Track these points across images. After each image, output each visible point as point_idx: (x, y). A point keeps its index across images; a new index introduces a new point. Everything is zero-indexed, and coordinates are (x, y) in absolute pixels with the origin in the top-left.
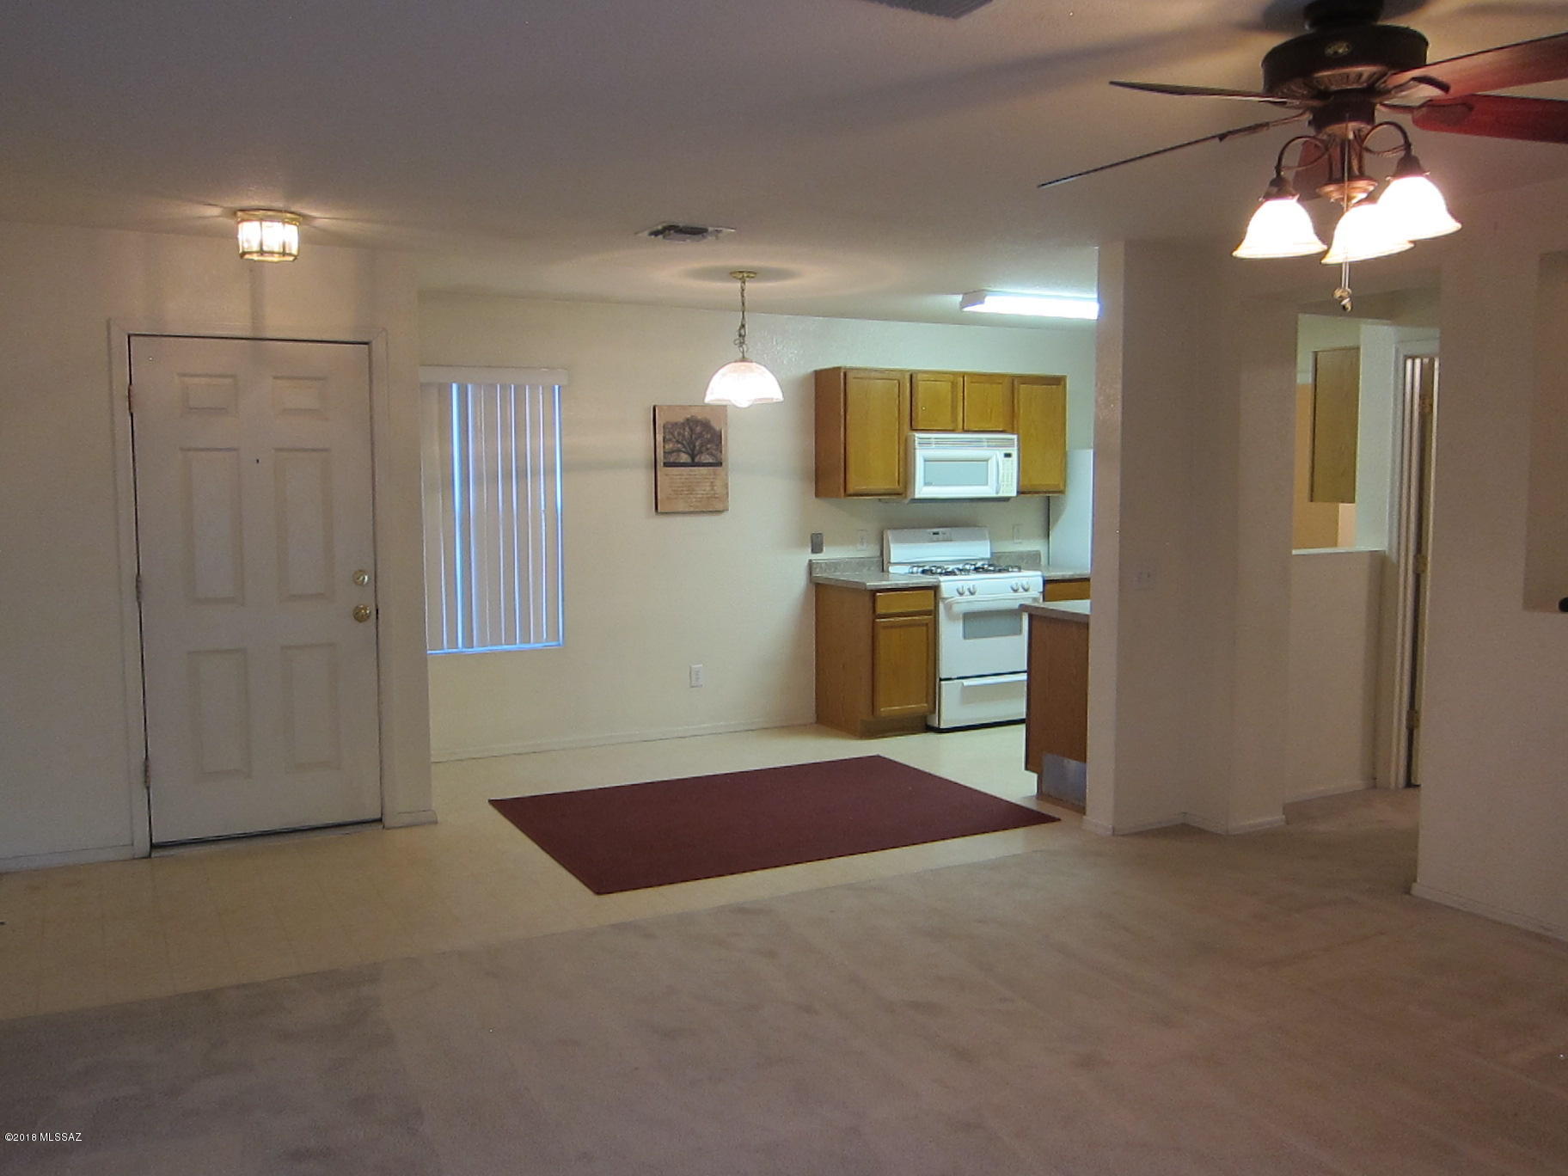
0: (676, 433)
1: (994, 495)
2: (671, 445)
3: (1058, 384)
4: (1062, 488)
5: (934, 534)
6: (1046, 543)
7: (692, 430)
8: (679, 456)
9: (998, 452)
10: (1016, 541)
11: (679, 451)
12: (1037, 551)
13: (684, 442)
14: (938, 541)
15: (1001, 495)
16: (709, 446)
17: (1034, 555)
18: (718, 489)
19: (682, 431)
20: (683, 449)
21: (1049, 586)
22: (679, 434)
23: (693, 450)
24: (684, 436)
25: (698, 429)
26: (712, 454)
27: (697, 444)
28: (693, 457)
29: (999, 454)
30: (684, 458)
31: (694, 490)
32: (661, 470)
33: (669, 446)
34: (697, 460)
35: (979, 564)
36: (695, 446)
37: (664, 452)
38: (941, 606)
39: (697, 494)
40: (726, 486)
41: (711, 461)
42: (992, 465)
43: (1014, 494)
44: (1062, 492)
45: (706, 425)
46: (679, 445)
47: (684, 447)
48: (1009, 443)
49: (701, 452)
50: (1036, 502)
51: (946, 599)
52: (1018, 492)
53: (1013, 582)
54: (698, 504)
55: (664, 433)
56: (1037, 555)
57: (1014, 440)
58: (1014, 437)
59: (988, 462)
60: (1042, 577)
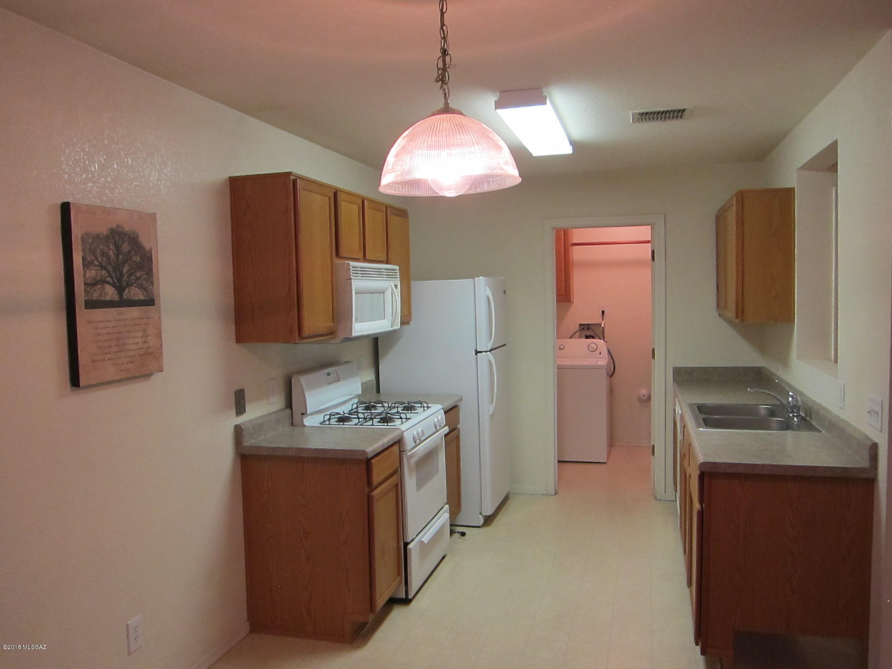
0: (98, 252)
1: (390, 328)
2: (94, 273)
3: (405, 217)
5: (327, 375)
7: (118, 248)
8: (103, 289)
9: (392, 283)
10: (360, 373)
11: (103, 282)
13: (110, 268)
14: (332, 382)
15: (394, 328)
16: (139, 274)
18: (152, 341)
19: (106, 250)
20: (108, 279)
21: (446, 417)
22: (103, 254)
23: (119, 281)
24: (108, 257)
25: (126, 247)
26: (141, 287)
27: (125, 271)
28: (120, 290)
30: (110, 293)
31: (124, 344)
32: (83, 315)
33: (92, 273)
34: (125, 295)
36: (122, 275)
37: (86, 284)
38: (405, 460)
39: (128, 350)
40: (159, 335)
41: (142, 298)
42: (388, 294)
43: (397, 327)
44: (409, 322)
45: (134, 241)
46: (104, 272)
47: (110, 275)
48: (396, 274)
49: (129, 285)
51: (407, 452)
52: (400, 325)
54: (129, 366)
55: (84, 250)
57: (395, 270)
58: (397, 267)
59: (385, 293)
60: (443, 409)
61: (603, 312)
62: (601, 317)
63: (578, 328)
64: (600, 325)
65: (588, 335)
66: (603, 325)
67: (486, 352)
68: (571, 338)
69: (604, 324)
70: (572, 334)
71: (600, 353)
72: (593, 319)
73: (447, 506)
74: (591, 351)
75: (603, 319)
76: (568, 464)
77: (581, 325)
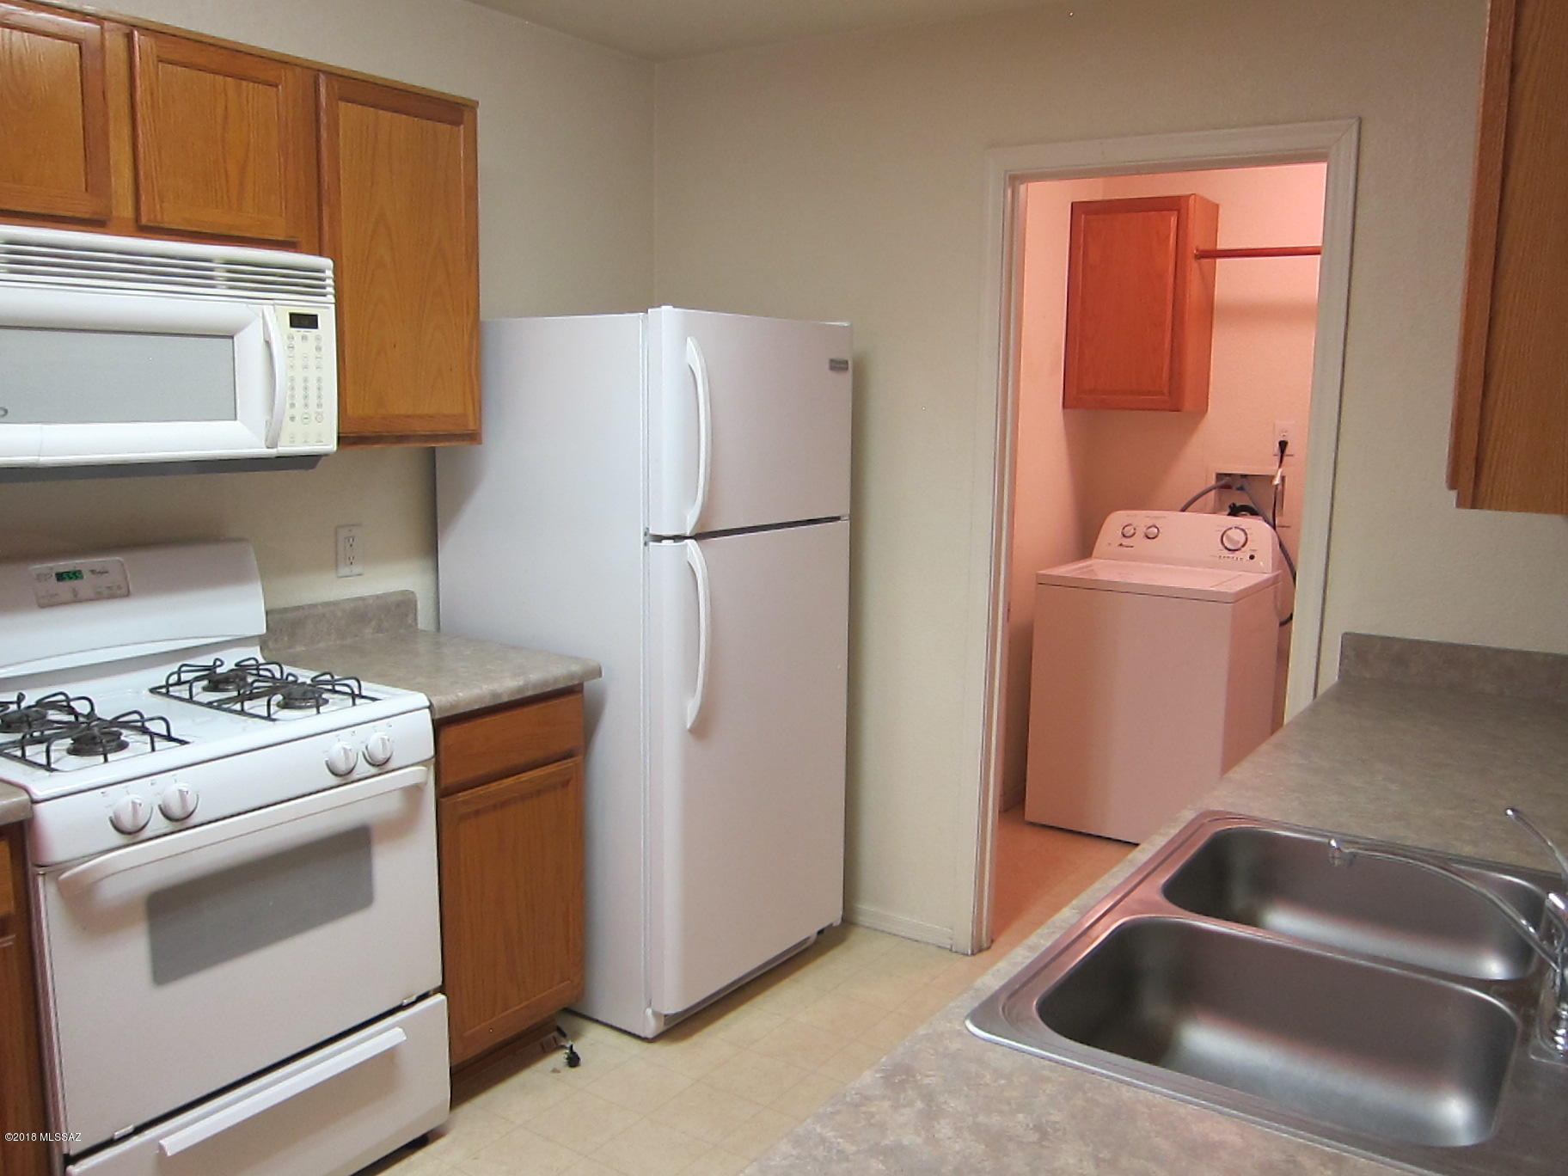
1: (260, 449)
3: (456, 123)
4: (472, 426)
5: (60, 577)
6: (433, 577)
9: (267, 308)
10: (344, 571)
12: (403, 593)
14: (76, 600)
15: (285, 448)
17: (398, 605)
21: (451, 733)
29: (272, 313)
35: (229, 661)
38: (48, 899)
42: (249, 346)
43: (330, 445)
44: (474, 437)
48: (309, 283)
50: (395, 464)
51: (61, 867)
52: (341, 440)
53: (338, 748)
56: (402, 607)
57: (323, 272)
58: (327, 263)
59: (235, 339)
60: (429, 707)
61: (1283, 445)
62: (1277, 459)
63: (1212, 482)
64: (1273, 477)
65: (1238, 504)
66: (1277, 481)
67: (677, 538)
68: (1183, 510)
69: (1283, 478)
70: (1189, 498)
71: (1252, 557)
72: (1255, 460)
73: (440, 997)
74: (1226, 548)
75: (1280, 466)
76: (1104, 844)
77: (1220, 476)
